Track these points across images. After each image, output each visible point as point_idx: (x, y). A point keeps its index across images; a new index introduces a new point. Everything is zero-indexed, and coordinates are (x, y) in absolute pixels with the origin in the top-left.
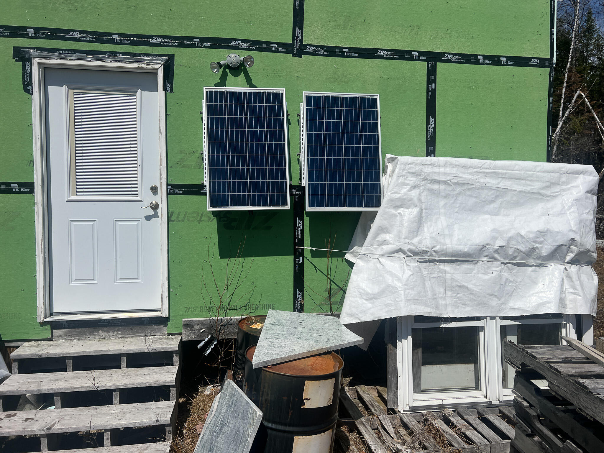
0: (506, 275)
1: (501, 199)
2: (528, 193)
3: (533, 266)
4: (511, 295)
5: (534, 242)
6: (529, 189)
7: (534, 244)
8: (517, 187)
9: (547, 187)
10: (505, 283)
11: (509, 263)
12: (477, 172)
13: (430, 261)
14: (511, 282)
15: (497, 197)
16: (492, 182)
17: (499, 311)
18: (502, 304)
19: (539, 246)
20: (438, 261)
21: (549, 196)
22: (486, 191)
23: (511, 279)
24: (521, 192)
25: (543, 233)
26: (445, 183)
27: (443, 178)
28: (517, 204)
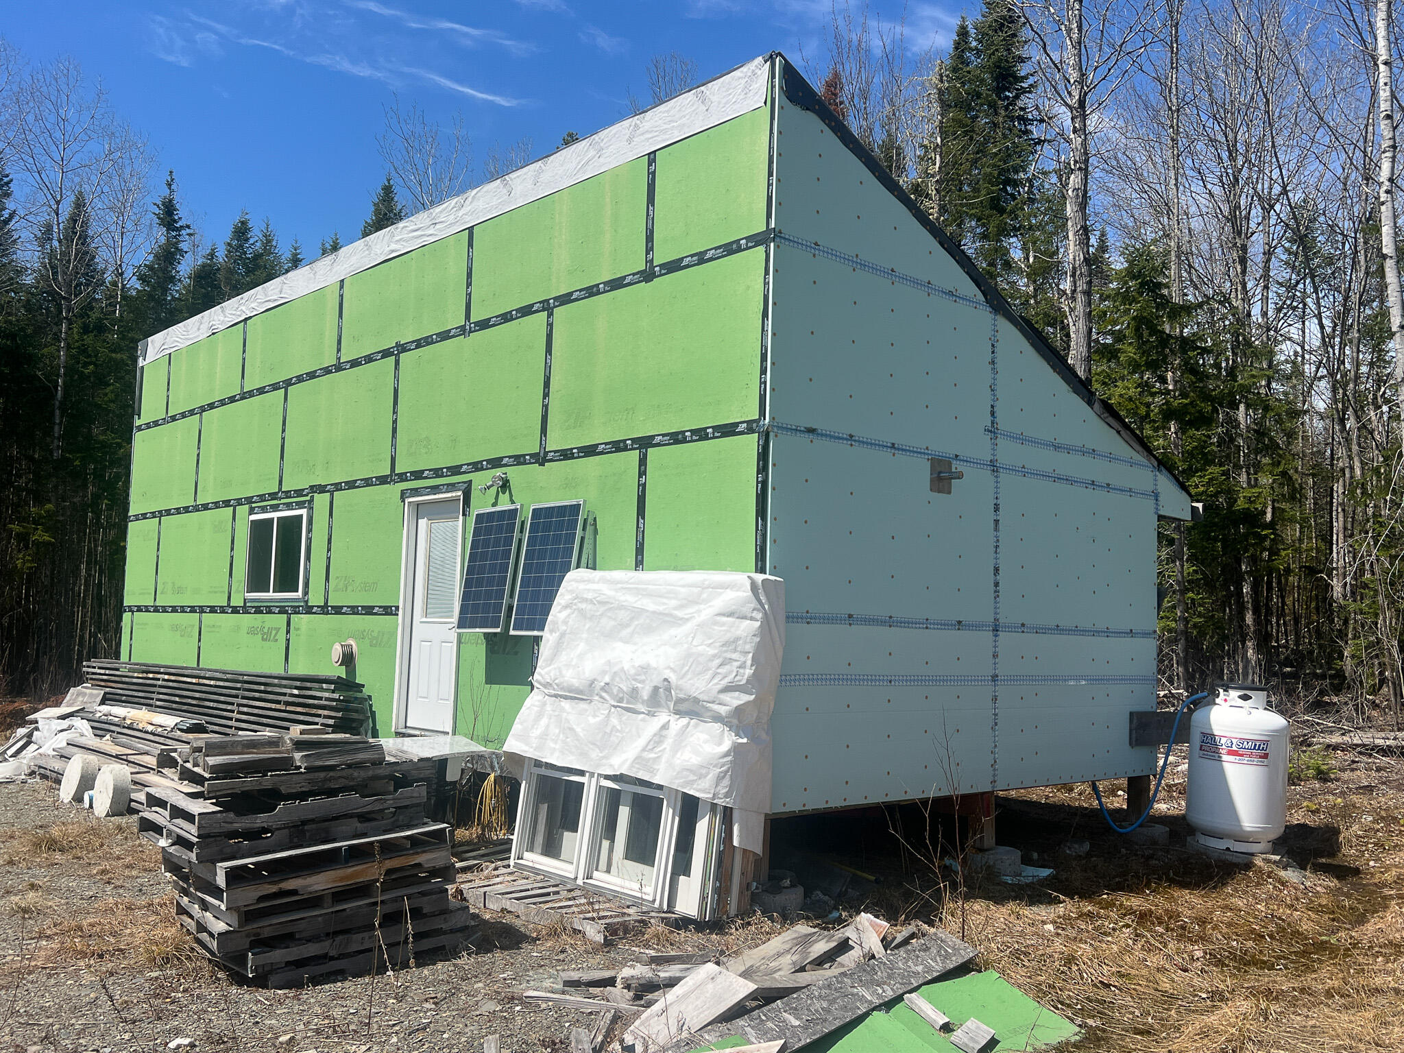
0: (614, 721)
1: (636, 623)
2: (660, 614)
3: (643, 713)
4: (615, 749)
5: (635, 680)
6: (661, 608)
7: (634, 682)
8: (650, 605)
9: (681, 607)
10: (611, 731)
11: (619, 707)
12: (622, 588)
13: (556, 696)
14: (618, 731)
15: (632, 619)
16: (629, 599)
17: (598, 766)
18: (604, 757)
19: (639, 685)
20: (561, 696)
21: (681, 619)
22: (623, 612)
23: (619, 728)
24: (654, 612)
25: (645, 669)
26: (591, 602)
27: (590, 596)
28: (648, 630)
